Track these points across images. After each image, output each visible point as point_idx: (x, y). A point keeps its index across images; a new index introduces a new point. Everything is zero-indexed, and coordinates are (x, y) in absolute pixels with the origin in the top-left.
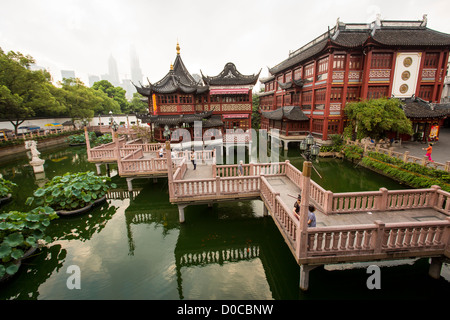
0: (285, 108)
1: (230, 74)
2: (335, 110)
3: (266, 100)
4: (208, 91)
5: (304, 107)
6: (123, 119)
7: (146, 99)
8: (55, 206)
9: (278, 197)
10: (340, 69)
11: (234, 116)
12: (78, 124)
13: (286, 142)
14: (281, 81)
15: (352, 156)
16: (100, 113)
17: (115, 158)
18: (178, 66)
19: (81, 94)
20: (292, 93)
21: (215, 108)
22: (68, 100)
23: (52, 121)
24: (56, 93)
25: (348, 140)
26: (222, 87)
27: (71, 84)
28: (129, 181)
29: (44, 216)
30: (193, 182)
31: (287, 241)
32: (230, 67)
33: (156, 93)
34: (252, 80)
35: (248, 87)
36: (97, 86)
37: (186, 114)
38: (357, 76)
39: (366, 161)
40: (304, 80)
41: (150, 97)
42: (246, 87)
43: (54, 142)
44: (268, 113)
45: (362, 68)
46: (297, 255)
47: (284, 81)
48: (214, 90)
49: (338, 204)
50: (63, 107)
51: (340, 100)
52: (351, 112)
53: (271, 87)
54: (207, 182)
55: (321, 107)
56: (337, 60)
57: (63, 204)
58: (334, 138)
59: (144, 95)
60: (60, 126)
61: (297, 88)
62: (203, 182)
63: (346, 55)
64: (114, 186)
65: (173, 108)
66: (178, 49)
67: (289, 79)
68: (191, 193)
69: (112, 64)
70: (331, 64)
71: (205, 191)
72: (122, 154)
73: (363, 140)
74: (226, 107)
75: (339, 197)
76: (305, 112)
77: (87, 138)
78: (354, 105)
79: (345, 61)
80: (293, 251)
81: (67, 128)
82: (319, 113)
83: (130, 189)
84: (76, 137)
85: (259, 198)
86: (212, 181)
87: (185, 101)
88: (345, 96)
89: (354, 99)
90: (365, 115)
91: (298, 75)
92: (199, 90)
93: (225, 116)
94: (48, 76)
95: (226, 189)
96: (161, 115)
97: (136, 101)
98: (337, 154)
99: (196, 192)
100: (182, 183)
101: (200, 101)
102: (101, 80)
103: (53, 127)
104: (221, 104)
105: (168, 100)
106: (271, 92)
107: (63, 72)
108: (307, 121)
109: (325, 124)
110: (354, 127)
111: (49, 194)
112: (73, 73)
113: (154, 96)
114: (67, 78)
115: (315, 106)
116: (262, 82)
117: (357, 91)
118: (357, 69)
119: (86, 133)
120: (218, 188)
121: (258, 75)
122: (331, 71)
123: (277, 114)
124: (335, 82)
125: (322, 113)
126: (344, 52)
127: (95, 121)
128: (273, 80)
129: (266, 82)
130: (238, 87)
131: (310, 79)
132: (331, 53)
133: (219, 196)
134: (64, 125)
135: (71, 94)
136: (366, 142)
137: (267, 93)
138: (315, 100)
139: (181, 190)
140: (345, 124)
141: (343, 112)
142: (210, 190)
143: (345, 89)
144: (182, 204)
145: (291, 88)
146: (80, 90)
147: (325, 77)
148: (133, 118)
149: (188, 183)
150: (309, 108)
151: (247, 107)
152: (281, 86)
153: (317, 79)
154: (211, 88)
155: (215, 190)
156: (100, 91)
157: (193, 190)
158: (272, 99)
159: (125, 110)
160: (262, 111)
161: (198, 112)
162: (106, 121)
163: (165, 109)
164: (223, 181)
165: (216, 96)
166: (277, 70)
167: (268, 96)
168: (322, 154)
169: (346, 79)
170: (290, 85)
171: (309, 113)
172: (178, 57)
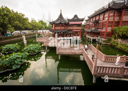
0: (92, 29)
1: (76, 18)
2: (109, 29)
3: (86, 26)
4: (69, 23)
5: (98, 28)
6: (46, 31)
7: (52, 25)
8: (28, 52)
9: (88, 55)
10: (112, 16)
11: (76, 31)
12: (35, 32)
13: (92, 39)
14: (91, 20)
15: (114, 44)
16: (40, 29)
17: (43, 41)
18: (61, 16)
19: (36, 24)
20: (95, 24)
21: (71, 28)
22: (32, 25)
23: (29, 31)
24: (30, 24)
25: (113, 39)
26: (73, 22)
27: (33, 21)
28: (46, 47)
29: (26, 54)
30: (63, 49)
31: (90, 68)
32: (76, 16)
33: (54, 24)
34: (82, 20)
35: (81, 22)
36: (39, 22)
37: (62, 30)
38: (118, 18)
39: (119, 46)
40: (99, 20)
41: (53, 25)
42: (80, 22)
43: (29, 36)
44: (87, 30)
45: (120, 16)
46: (93, 73)
47: (93, 20)
48: (71, 23)
49: (108, 59)
50: (31, 27)
51: (111, 26)
52: (115, 30)
53: (88, 22)
54: (67, 49)
55: (105, 28)
56: (111, 13)
57: (30, 52)
58: (108, 39)
59: (51, 24)
60: (30, 32)
61: (97, 22)
62: (66, 49)
63: (115, 11)
64: (43, 48)
65: (59, 28)
66: (61, 11)
67: (94, 19)
68: (62, 52)
69: (44, 16)
70: (109, 15)
71: (66, 52)
72: (45, 40)
73: (118, 40)
74: (74, 28)
75: (108, 57)
76: (99, 30)
77: (37, 36)
78: (116, 28)
79: (114, 13)
80: (91, 71)
81: (32, 33)
82: (104, 30)
83: (47, 49)
84: (34, 35)
85: (82, 55)
86: (68, 49)
87: (62, 26)
88: (113, 25)
89: (116, 26)
90: (120, 31)
91: (97, 18)
92: (66, 23)
93: (73, 31)
94: (28, 19)
95: (72, 52)
96: (55, 30)
97: (49, 26)
98: (109, 44)
99: (64, 52)
100: (60, 49)
101: (66, 26)
102: (41, 20)
103: (29, 32)
104: (72, 27)
105: (57, 26)
106: (88, 24)
107: (32, 18)
108: (99, 33)
109: (105, 34)
110: (115, 35)
111: (27, 49)
112: (34, 18)
113: (54, 25)
114: (32, 20)
115: (102, 28)
116: (85, 21)
117: (118, 23)
118: (119, 16)
119: (36, 34)
120: (70, 51)
121: (84, 19)
122: (109, 17)
123: (89, 30)
124: (110, 20)
125: (105, 30)
126: (114, 10)
127: (39, 31)
128: (89, 20)
129: (87, 21)
130: (78, 22)
131: (101, 19)
132: (109, 11)
133: (70, 53)
134: (31, 32)
135: (33, 24)
136: (119, 40)
137: (87, 24)
138: (103, 26)
139: (60, 51)
140: (112, 34)
141: (112, 30)
142: (68, 52)
143: (114, 23)
144: (60, 54)
145: (95, 22)
146: (35, 23)
147: (107, 19)
148: (48, 31)
149: (62, 49)
150: (100, 28)
151: (80, 28)
152: (91, 22)
153: (104, 19)
154: (70, 22)
155: (69, 52)
156: (40, 23)
157: (63, 51)
158: (88, 26)
159: (46, 28)
160: (85, 29)
161: (66, 29)
162: (41, 31)
163: (57, 28)
164: (72, 49)
165: (71, 25)
166: (91, 17)
167: (87, 25)
168: (103, 43)
169: (114, 19)
170: (94, 21)
171: (100, 30)
172: (61, 13)
